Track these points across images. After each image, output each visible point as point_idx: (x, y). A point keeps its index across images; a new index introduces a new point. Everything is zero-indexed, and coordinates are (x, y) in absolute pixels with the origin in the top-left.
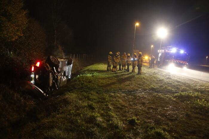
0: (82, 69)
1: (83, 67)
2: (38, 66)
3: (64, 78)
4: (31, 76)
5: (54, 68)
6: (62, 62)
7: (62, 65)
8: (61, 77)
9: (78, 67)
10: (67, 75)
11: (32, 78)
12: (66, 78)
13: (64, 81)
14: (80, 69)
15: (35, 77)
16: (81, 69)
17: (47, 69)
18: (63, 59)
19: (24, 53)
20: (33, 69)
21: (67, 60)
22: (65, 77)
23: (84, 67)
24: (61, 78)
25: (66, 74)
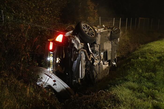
0: (138, 48)
1: (139, 45)
2: (61, 41)
3: (104, 64)
4: (48, 59)
5: (88, 44)
6: (101, 33)
7: (101, 39)
8: (100, 62)
9: (128, 45)
10: (109, 58)
11: (49, 62)
12: (108, 65)
13: (105, 69)
14: (132, 49)
15: (55, 61)
16: (135, 50)
17: (76, 46)
18: (102, 29)
19: (26, 18)
20: (51, 48)
21: (110, 30)
22: (106, 63)
23: (142, 44)
24: (99, 64)
25: (108, 56)
